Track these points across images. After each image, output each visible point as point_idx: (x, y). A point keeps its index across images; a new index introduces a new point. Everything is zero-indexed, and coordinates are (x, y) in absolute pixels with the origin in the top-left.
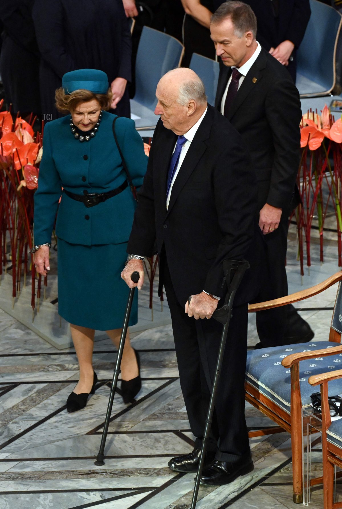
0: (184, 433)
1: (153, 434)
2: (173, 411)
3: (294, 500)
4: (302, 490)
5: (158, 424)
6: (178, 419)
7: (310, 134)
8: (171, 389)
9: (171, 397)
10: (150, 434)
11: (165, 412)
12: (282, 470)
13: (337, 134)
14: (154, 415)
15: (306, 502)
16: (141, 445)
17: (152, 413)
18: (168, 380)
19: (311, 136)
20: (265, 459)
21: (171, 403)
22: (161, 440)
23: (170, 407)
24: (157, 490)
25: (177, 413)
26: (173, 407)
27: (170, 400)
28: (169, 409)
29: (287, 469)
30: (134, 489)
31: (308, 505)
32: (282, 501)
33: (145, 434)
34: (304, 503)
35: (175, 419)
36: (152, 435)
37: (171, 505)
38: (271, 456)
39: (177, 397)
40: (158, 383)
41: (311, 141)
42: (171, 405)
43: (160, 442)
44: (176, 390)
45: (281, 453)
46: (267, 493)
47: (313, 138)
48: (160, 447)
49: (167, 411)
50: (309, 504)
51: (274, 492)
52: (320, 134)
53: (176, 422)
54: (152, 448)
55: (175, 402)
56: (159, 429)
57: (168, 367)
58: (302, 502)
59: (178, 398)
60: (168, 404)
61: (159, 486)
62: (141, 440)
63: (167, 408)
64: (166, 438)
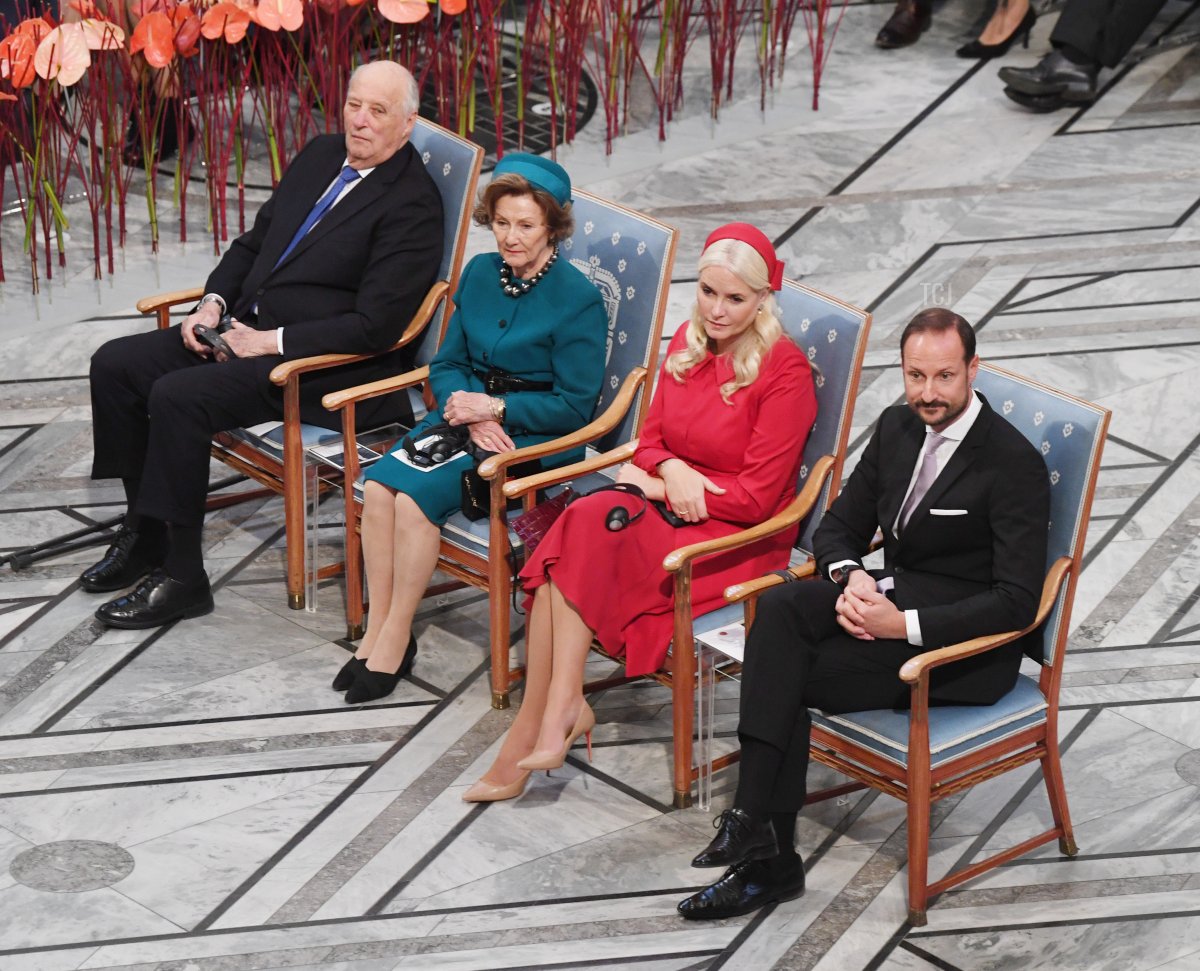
0: (76, 510)
1: (23, 513)
2: (48, 477)
3: (292, 605)
4: (303, 588)
5: (29, 498)
6: (59, 489)
7: (227, 16)
8: (35, 443)
9: (40, 455)
10: (19, 514)
11: (35, 479)
12: (257, 560)
13: (270, 15)
14: (17, 483)
15: (311, 606)
16: (9, 532)
17: (13, 480)
18: (27, 429)
19: (229, 19)
20: (224, 544)
21: (42, 464)
22: (40, 522)
23: (42, 471)
24: (53, 601)
25: (58, 480)
26: (47, 470)
27: (38, 460)
28: (41, 474)
29: (266, 557)
30: (15, 600)
31: (314, 611)
32: (267, 606)
33: (9, 515)
34: (307, 608)
35: (54, 489)
36: (21, 516)
37: (84, 622)
38: (232, 539)
39: (49, 454)
40: (11, 435)
41: (228, 28)
42: (43, 467)
43: (39, 526)
44: (45, 444)
45: (248, 534)
46: (242, 596)
47: (232, 22)
48: (42, 533)
49: (39, 478)
50: (317, 610)
51: (252, 594)
52: (242, 15)
53: (59, 494)
54: (27, 536)
55: (47, 462)
56: (32, 506)
57: (22, 408)
58: (304, 607)
59: (51, 456)
60: (38, 467)
61: (56, 593)
62: (5, 524)
63: (37, 473)
64: (49, 519)
